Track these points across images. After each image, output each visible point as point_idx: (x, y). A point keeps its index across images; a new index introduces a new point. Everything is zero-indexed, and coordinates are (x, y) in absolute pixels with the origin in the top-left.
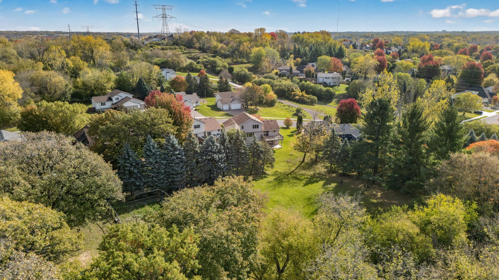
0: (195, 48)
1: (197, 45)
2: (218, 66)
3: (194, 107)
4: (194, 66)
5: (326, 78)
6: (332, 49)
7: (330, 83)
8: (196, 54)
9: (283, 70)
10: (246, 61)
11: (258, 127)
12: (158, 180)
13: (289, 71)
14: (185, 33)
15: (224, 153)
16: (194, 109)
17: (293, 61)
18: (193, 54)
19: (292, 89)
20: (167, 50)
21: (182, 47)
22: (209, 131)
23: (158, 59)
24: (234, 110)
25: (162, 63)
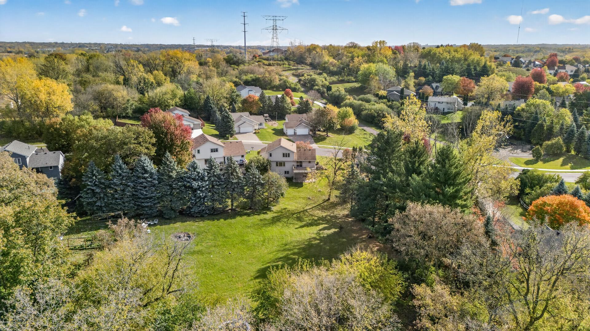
0: (306, 64)
1: (309, 61)
2: (317, 85)
3: (255, 130)
4: (287, 84)
5: (439, 102)
6: (472, 67)
7: (444, 109)
8: (303, 70)
9: (393, 91)
10: (354, 80)
11: (289, 156)
12: (123, 202)
13: (400, 92)
14: (298, 47)
15: (207, 180)
16: (254, 131)
17: (413, 80)
18: (299, 71)
19: (384, 115)
20: (274, 66)
21: (292, 62)
22: (229, 156)
23: (252, 75)
24: (299, 136)
25: (253, 80)
